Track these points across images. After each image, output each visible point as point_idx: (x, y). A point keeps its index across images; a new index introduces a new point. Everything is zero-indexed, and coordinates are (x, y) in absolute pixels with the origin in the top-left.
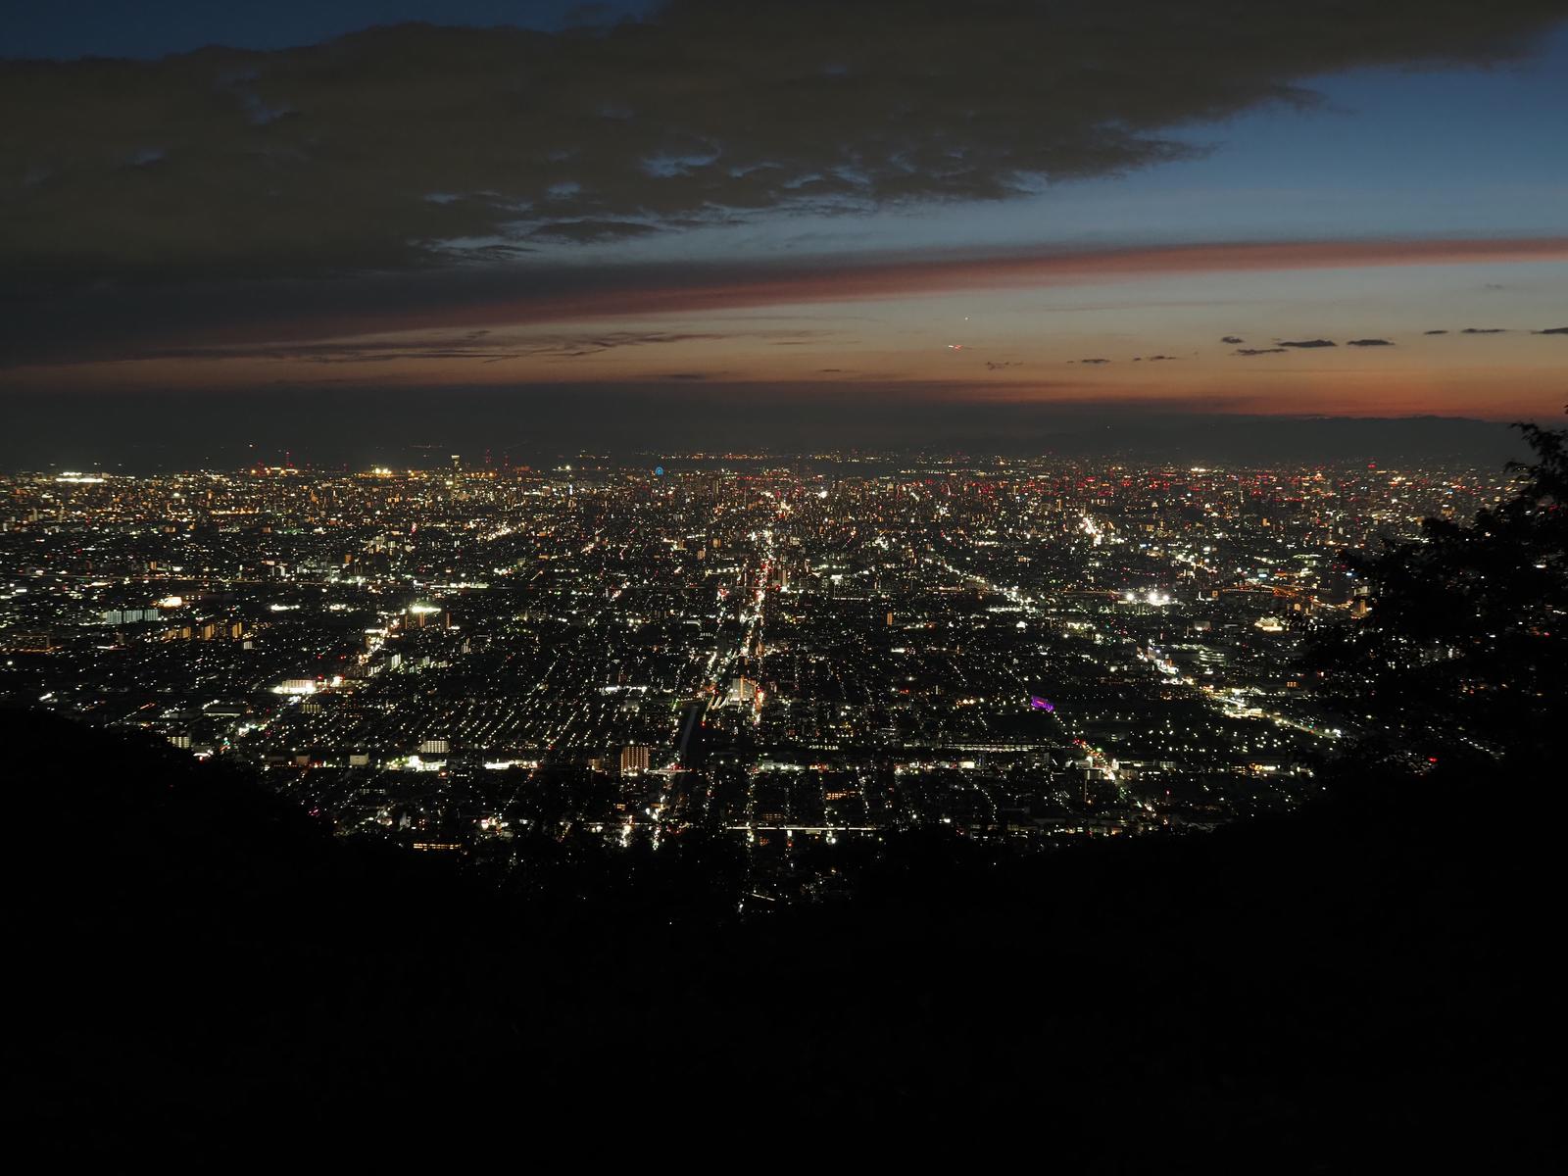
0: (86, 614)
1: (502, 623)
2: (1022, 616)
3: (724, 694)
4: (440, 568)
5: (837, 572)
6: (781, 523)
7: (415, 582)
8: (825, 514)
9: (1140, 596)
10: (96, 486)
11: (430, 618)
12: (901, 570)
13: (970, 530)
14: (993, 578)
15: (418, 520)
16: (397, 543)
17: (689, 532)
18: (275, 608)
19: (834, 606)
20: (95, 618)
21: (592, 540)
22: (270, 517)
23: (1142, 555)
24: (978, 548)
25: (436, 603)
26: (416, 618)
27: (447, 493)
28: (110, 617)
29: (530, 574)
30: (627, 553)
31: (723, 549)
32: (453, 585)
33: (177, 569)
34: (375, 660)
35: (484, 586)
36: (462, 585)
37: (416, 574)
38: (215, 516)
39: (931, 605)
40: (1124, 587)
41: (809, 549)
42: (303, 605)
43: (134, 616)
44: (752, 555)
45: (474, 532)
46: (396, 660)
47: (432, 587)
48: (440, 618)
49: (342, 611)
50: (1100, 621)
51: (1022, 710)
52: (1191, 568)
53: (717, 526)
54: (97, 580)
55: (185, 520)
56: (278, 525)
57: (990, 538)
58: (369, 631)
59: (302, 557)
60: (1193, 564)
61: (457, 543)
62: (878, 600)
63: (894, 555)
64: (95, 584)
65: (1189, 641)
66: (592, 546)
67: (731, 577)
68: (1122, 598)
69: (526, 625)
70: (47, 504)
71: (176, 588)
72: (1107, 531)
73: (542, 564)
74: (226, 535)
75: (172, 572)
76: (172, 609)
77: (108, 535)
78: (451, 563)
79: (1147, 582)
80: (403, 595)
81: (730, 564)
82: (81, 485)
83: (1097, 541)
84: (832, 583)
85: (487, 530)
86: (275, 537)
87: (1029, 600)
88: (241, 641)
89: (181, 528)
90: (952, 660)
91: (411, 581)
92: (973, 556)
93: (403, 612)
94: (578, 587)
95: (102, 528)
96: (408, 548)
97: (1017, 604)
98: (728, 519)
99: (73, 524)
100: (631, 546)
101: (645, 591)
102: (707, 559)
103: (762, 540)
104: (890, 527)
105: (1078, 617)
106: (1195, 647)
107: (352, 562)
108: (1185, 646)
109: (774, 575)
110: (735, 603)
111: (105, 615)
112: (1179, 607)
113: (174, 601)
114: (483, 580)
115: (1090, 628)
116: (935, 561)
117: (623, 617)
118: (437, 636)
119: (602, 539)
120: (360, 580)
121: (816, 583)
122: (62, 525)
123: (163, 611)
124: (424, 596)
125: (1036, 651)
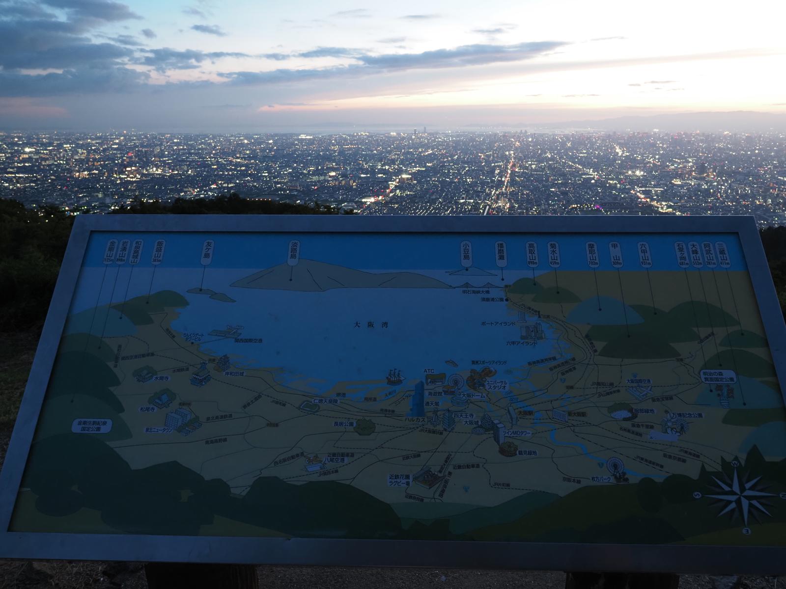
0: (308, 178)
1: (429, 181)
2: (593, 179)
3: (497, 203)
4: (410, 164)
5: (534, 164)
6: (516, 149)
7: (403, 168)
8: (530, 146)
9: (633, 172)
10: (310, 139)
11: (408, 179)
12: (555, 163)
13: (577, 150)
14: (584, 166)
15: (404, 149)
16: (398, 155)
17: (487, 152)
18: (362, 176)
19: (532, 175)
20: (311, 179)
21: (457, 155)
22: (361, 148)
23: (635, 159)
24: (580, 156)
25: (409, 174)
26: (404, 179)
27: (413, 140)
28: (315, 178)
29: (438, 165)
30: (468, 159)
31: (497, 157)
32: (414, 169)
33: (334, 164)
34: (391, 192)
35: (424, 169)
36: (417, 169)
37: (404, 165)
38: (345, 148)
39: (563, 175)
40: (628, 169)
41: (525, 157)
42: (370, 175)
43: (322, 178)
44: (507, 159)
45: (420, 153)
46: (398, 191)
47: (408, 169)
48: (411, 179)
49: (382, 177)
50: (620, 181)
51: (592, 210)
52: (651, 163)
53: (496, 150)
54: (311, 167)
55: (336, 149)
56: (363, 151)
57: (584, 153)
58: (390, 183)
59: (370, 160)
60: (652, 162)
61: (416, 156)
62: (546, 174)
63: (552, 159)
64: (311, 168)
65: (649, 187)
66: (457, 156)
67: (499, 166)
68: (627, 173)
69: (437, 181)
70: (297, 145)
71: (333, 169)
72: (623, 151)
73: (441, 162)
74: (348, 154)
75: (332, 165)
76: (333, 176)
77: (314, 154)
78: (414, 162)
79: (637, 168)
80: (399, 172)
81: (500, 162)
82: (306, 139)
83: (620, 154)
84: (532, 168)
85: (425, 152)
86: (362, 154)
87: (596, 173)
88: (353, 186)
89: (335, 151)
90: (570, 192)
91: (402, 167)
92: (578, 159)
93: (400, 177)
94: (452, 169)
95: (312, 152)
96: (401, 157)
97: (592, 175)
98: (499, 148)
99: (304, 151)
100: (469, 156)
101: (473, 170)
102: (493, 160)
103: (510, 155)
104: (551, 150)
105: (612, 179)
106: (651, 189)
107: (384, 162)
108: (647, 189)
109: (514, 165)
110: (501, 175)
111: (314, 178)
112: (646, 176)
113: (333, 174)
114: (423, 167)
115: (616, 183)
116: (566, 161)
117: (466, 179)
118: (410, 184)
119: (460, 154)
120: (387, 167)
121: (527, 168)
122: (301, 151)
123: (330, 177)
124: (406, 172)
125: (598, 190)
